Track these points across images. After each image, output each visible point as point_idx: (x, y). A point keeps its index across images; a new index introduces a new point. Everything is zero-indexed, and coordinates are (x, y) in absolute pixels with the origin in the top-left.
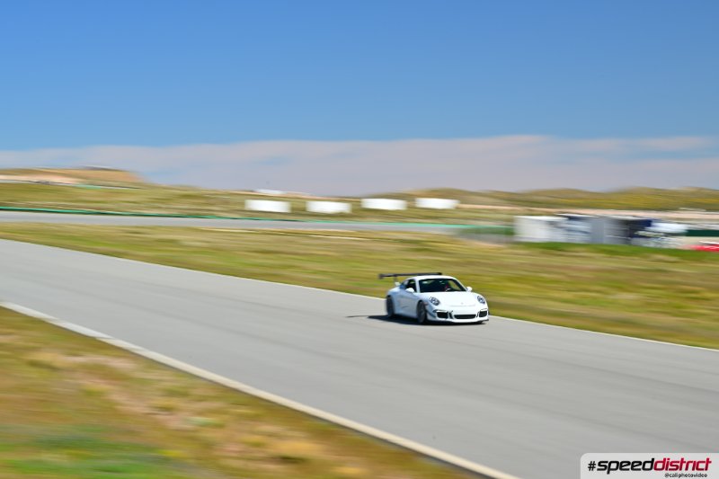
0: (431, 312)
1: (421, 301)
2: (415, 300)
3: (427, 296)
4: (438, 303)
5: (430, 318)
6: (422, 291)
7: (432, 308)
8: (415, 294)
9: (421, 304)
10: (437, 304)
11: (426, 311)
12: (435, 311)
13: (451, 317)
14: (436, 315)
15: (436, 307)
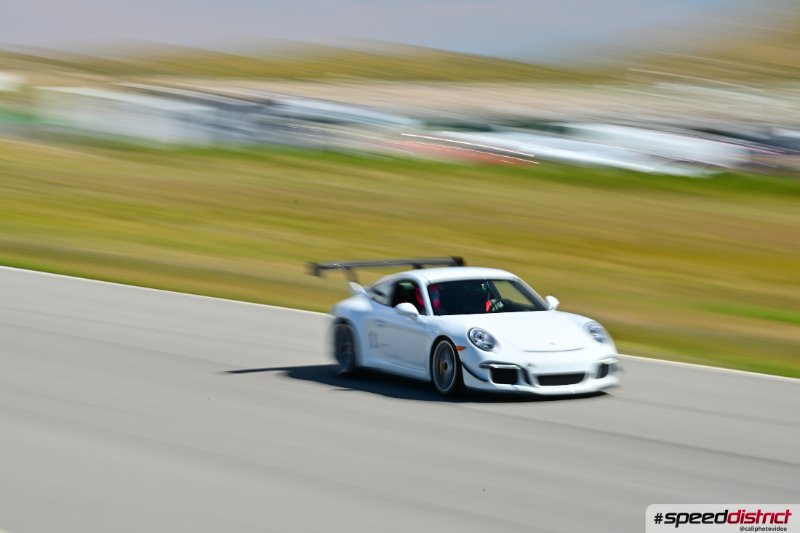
0: (475, 367)
1: (442, 338)
2: (424, 334)
3: (458, 324)
4: (491, 344)
5: (469, 381)
6: (438, 311)
7: (477, 356)
8: (421, 317)
9: (444, 346)
10: (490, 347)
11: (460, 364)
12: (486, 365)
13: (528, 382)
14: (487, 374)
15: (488, 356)
